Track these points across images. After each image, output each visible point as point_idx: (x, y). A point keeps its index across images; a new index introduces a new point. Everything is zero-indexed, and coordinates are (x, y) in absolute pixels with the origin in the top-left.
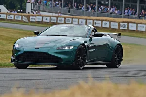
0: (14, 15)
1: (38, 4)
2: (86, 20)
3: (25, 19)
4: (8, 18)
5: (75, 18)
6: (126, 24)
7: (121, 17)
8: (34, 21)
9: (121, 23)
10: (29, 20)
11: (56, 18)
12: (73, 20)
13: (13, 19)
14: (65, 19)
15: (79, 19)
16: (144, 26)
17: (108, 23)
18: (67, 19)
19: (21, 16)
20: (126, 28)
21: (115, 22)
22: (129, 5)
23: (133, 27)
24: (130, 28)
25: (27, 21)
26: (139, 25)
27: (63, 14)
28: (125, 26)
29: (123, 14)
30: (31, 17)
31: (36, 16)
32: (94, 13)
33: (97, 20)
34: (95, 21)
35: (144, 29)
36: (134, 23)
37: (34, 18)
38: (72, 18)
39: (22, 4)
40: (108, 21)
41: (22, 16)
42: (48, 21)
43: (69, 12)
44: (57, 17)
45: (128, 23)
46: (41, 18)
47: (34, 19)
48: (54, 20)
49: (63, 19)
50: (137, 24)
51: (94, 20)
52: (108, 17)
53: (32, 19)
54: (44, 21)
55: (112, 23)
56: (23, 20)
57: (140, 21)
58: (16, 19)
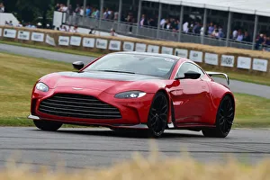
0: (31, 32)
1: (74, 14)
2: (161, 47)
3: (50, 40)
4: (19, 37)
5: (141, 43)
6: (233, 57)
7: (223, 45)
8: (67, 44)
9: (224, 56)
10: (57, 42)
11: (106, 42)
12: (138, 45)
13: (27, 38)
14: (122, 43)
15: (148, 44)
16: (266, 62)
17: (200, 54)
18: (125, 43)
19: (42, 35)
20: (232, 65)
21: (212, 53)
22: (239, 23)
23: (244, 63)
24: (239, 66)
25: (53, 44)
26: (255, 60)
27: (119, 34)
28: (229, 61)
29: (227, 39)
30: (61, 38)
31: (70, 36)
32: (176, 35)
33: (180, 48)
34: (177, 50)
35: (264, 69)
36: (247, 56)
37: (67, 38)
38: (135, 43)
39: (45, 13)
40: (201, 50)
41: (45, 34)
42: (92, 45)
43: (131, 31)
44: (109, 40)
45: (236, 55)
46: (79, 39)
47: (66, 41)
48: (103, 45)
49: (119, 43)
50: (252, 58)
51: (174, 48)
52: (200, 43)
53: (63, 41)
54: (85, 44)
55: (207, 55)
56: (47, 41)
57: (258, 53)
58: (33, 39)
